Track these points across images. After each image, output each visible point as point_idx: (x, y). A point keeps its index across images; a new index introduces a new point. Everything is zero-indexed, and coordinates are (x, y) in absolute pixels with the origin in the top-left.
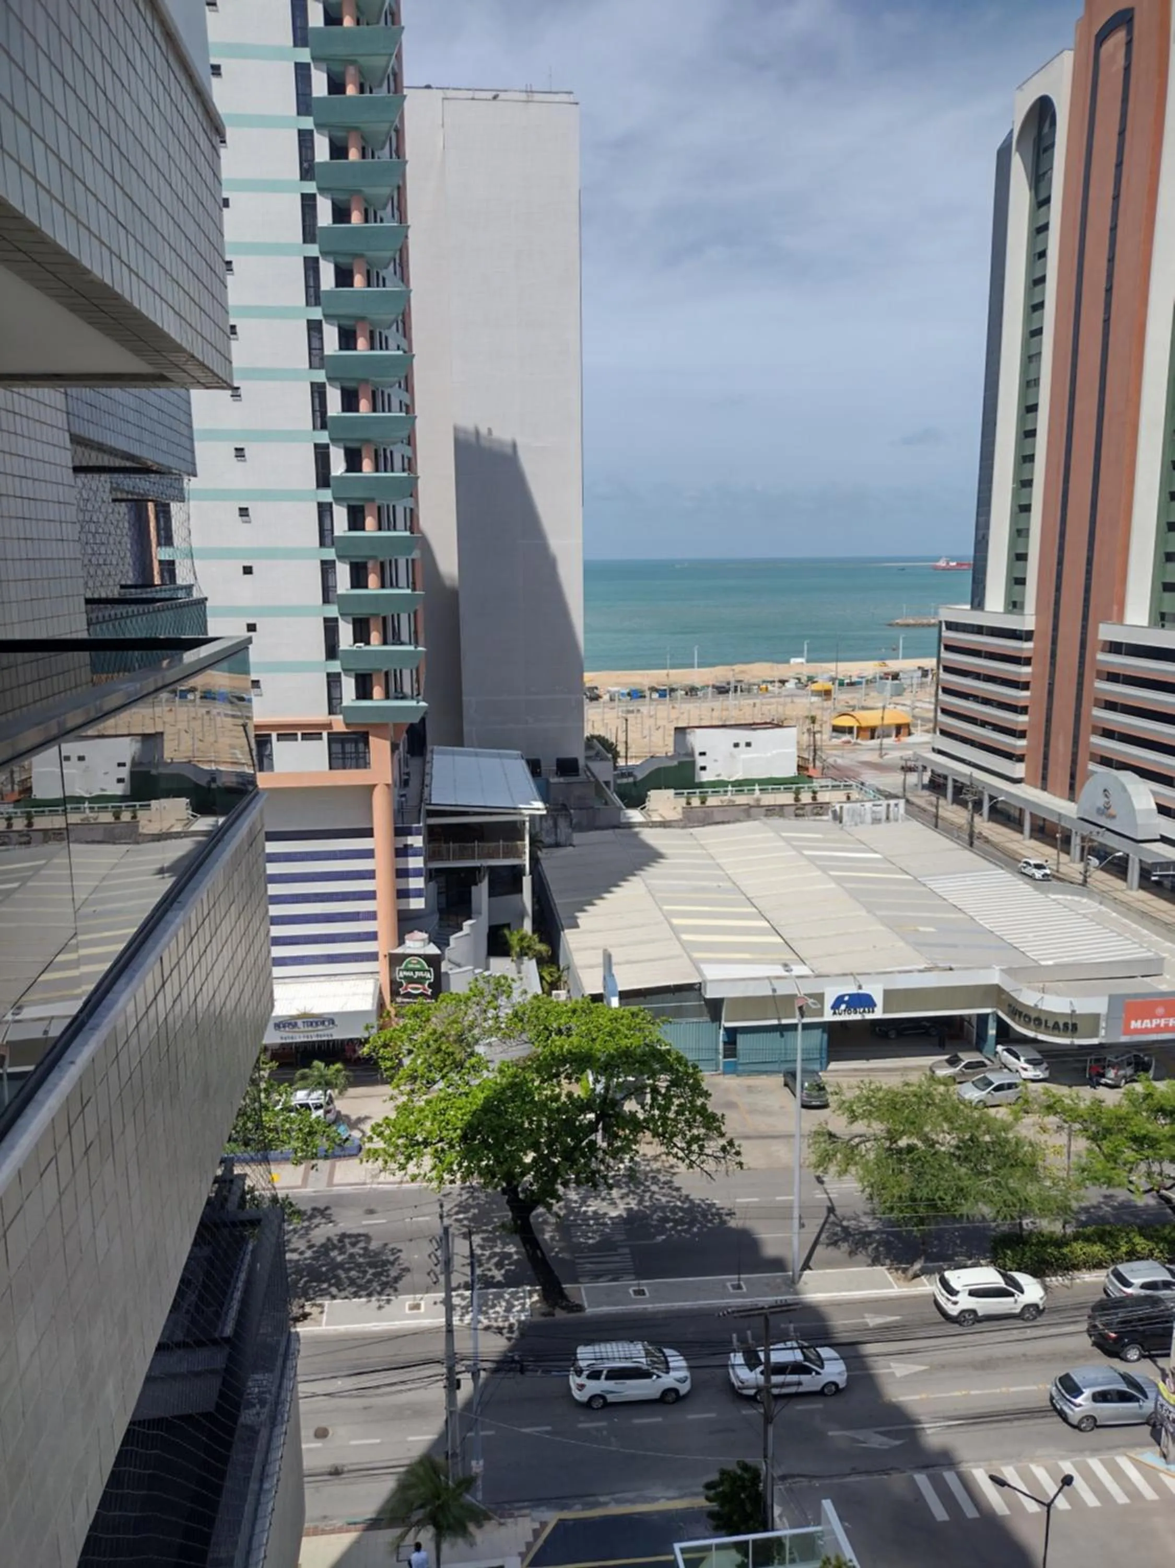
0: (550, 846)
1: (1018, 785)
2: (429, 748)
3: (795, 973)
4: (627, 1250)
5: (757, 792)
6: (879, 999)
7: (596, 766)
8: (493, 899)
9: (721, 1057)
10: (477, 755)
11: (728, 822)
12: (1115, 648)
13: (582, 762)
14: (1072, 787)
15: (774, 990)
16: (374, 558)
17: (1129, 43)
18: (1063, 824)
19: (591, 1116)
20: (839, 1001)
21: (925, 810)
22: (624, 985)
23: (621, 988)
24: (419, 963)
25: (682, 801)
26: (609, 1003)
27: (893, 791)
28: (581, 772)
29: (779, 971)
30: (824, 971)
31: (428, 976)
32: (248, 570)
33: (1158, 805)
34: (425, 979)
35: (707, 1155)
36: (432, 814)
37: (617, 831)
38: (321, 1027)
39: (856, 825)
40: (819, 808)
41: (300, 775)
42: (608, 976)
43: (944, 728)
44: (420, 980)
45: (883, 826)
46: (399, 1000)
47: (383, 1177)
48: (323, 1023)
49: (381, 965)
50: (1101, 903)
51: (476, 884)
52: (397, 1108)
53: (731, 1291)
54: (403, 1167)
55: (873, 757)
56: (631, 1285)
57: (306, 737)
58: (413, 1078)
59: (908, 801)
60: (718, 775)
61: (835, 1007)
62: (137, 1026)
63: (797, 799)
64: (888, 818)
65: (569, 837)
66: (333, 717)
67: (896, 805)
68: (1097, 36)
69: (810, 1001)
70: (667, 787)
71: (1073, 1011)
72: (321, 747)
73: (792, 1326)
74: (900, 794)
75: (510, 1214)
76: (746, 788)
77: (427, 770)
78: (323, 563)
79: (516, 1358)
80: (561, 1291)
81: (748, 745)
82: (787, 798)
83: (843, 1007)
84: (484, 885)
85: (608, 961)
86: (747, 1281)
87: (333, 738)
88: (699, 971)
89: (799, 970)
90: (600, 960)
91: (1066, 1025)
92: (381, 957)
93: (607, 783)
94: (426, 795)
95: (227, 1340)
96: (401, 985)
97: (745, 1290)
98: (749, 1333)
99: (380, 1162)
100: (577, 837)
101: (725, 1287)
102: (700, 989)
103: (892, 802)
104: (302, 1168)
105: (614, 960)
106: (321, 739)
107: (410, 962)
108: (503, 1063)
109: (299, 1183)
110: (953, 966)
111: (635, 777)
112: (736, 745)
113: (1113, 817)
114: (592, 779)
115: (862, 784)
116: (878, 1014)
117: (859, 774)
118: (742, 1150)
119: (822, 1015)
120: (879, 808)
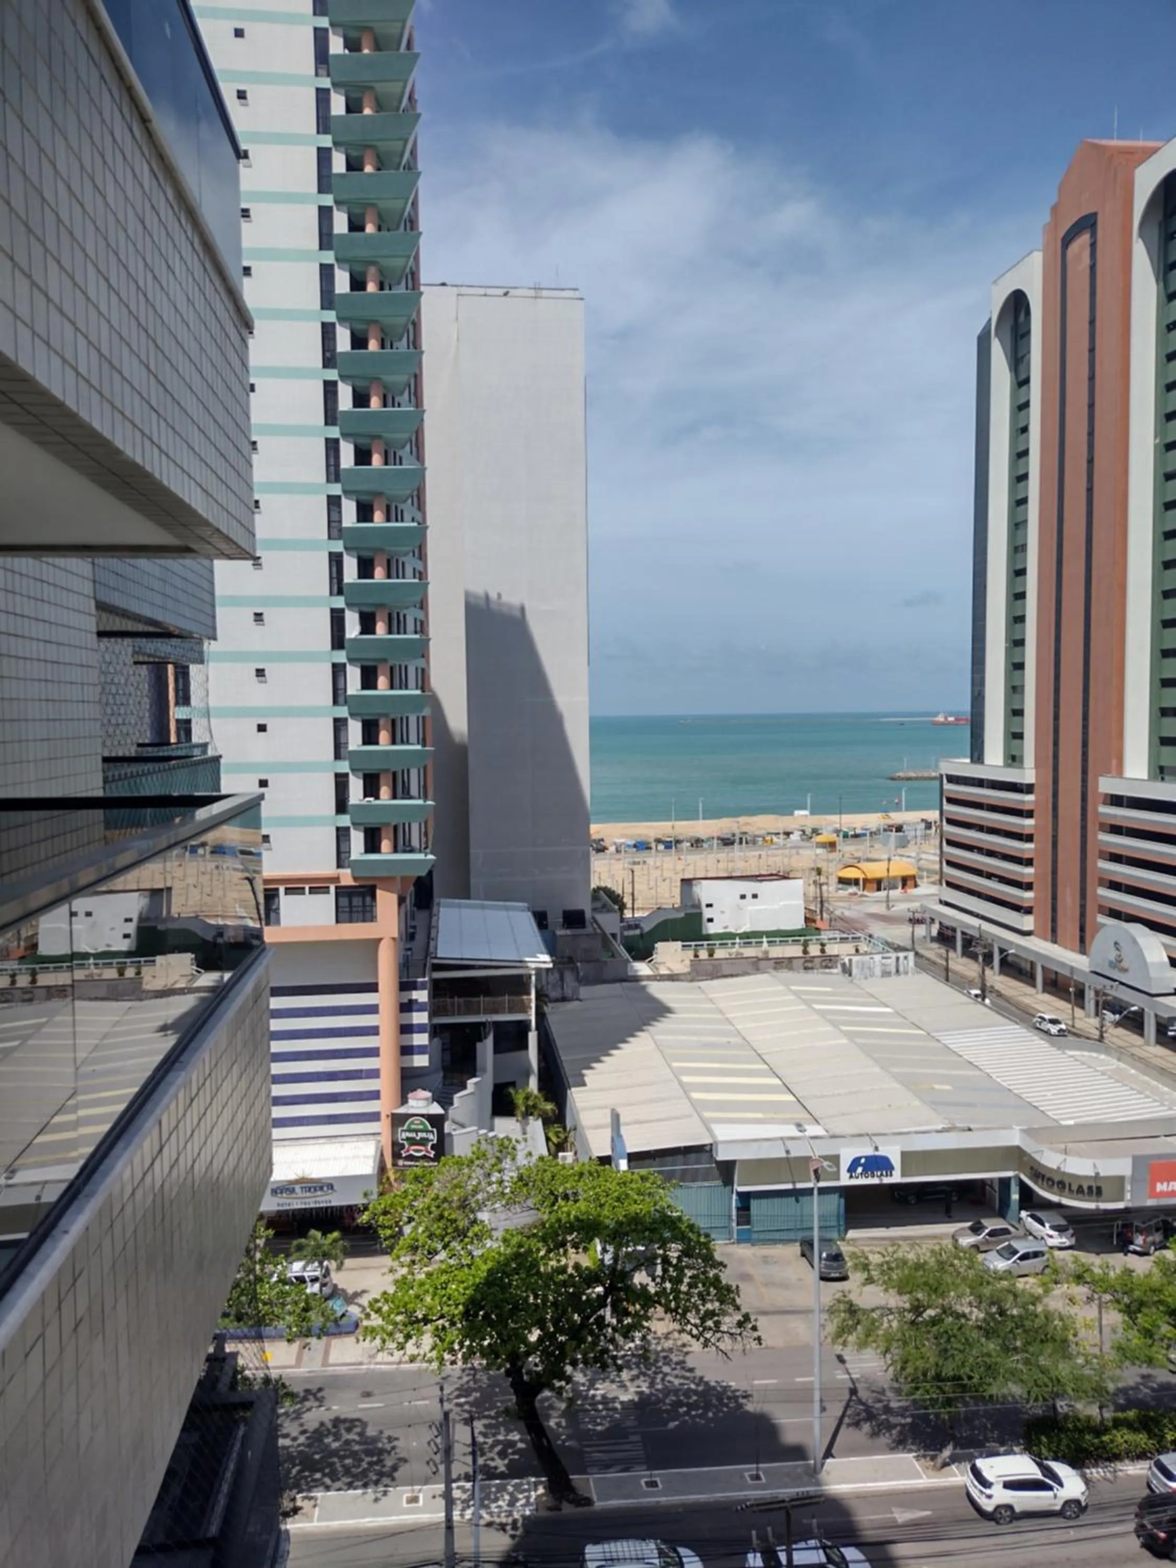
0: (557, 1000)
1: (1027, 938)
2: (436, 900)
3: (807, 1134)
4: (636, 1438)
5: (765, 945)
6: (896, 1161)
7: (601, 918)
8: (498, 1056)
9: (734, 1224)
10: (483, 907)
11: (737, 975)
12: (1116, 801)
13: (588, 915)
14: (1082, 940)
15: (788, 1152)
16: (386, 715)
17: (1093, 245)
18: (1075, 977)
19: (600, 1289)
20: (855, 1163)
21: (934, 963)
22: (634, 1145)
23: (630, 1150)
24: (422, 1123)
25: (690, 954)
26: (617, 1166)
27: (902, 944)
28: (587, 923)
29: (792, 1131)
30: (838, 1131)
31: (431, 1136)
32: (262, 728)
33: (1170, 958)
34: (427, 1140)
35: (723, 1332)
36: (438, 968)
37: (625, 984)
38: (319, 1193)
39: (866, 978)
40: (828, 961)
41: (305, 929)
42: (617, 1137)
43: (950, 880)
44: (423, 1142)
45: (894, 979)
46: (401, 1162)
47: (380, 1357)
48: (321, 1188)
49: (383, 1127)
50: (1119, 1060)
51: (481, 1040)
52: (396, 1282)
53: (750, 1482)
54: (401, 1347)
55: (880, 909)
56: (642, 1475)
57: (313, 891)
58: (414, 1249)
59: (917, 954)
60: (726, 927)
61: (852, 1169)
62: (133, 1194)
63: (805, 952)
64: (897, 971)
65: (576, 991)
66: (341, 871)
67: (906, 958)
68: (1063, 239)
69: (826, 1164)
70: (674, 940)
71: (1097, 1174)
72: (328, 902)
73: (815, 1521)
74: (909, 947)
75: (514, 1398)
76: (754, 940)
77: (433, 924)
78: (336, 721)
79: (521, 1558)
80: (569, 1481)
81: (755, 896)
82: (794, 951)
83: (860, 1170)
84: (489, 1042)
85: (616, 1117)
86: (766, 1471)
87: (341, 892)
88: (709, 1130)
89: (813, 1130)
90: (608, 1120)
91: (1090, 1188)
92: (383, 1116)
93: (614, 935)
94: (431, 949)
95: (212, 1541)
96: (403, 1146)
97: (764, 1480)
98: (769, 1529)
99: (378, 1341)
100: (584, 991)
101: (742, 1477)
102: (711, 1150)
103: (901, 955)
104: (296, 1345)
105: (622, 1120)
106: (328, 892)
107: (412, 1123)
108: (507, 1231)
109: (293, 1362)
110: (972, 1126)
111: (641, 929)
112: (743, 897)
113: (1125, 970)
114: (598, 931)
115: (870, 936)
116: (896, 1178)
117: (867, 927)
118: (758, 1324)
119: (838, 1179)
120: (888, 961)
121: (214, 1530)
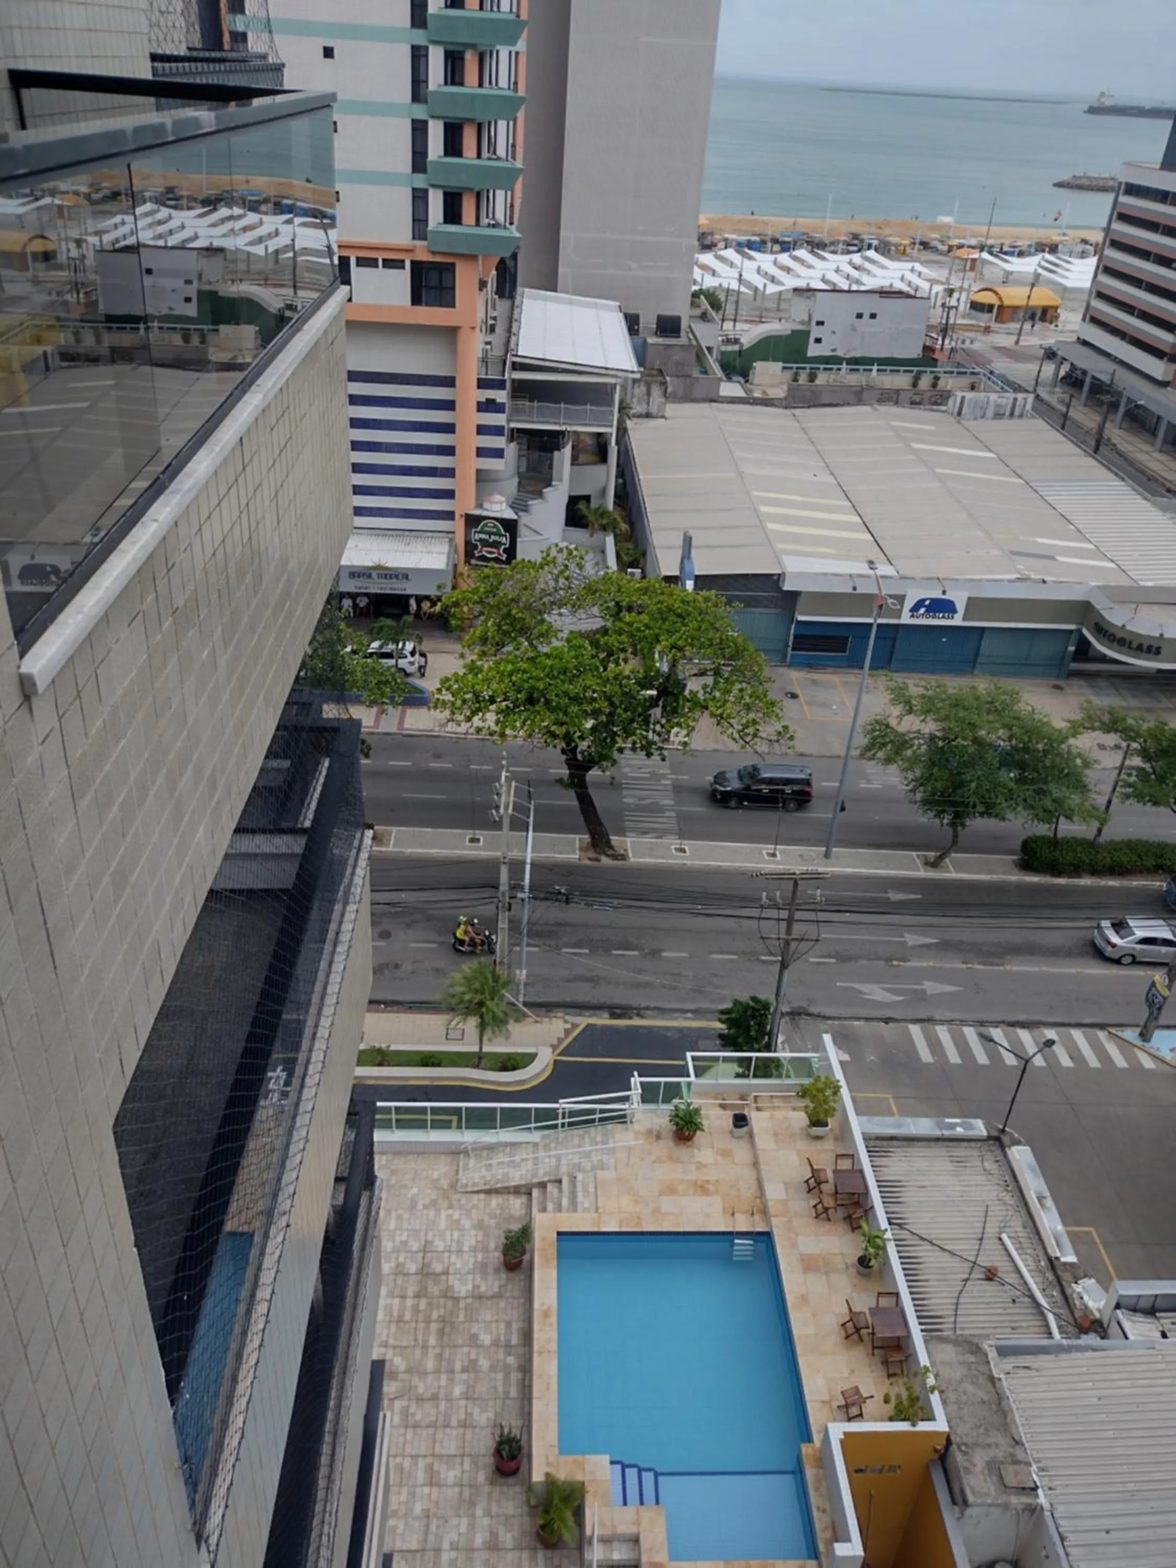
0: (640, 416)
1: (1162, 390)
2: (519, 289)
3: (880, 572)
4: (673, 814)
5: (874, 373)
6: (961, 607)
7: (700, 329)
8: (575, 467)
9: (790, 649)
10: (571, 303)
11: (836, 405)
13: (684, 324)
15: (855, 588)
16: (473, 46)
19: (654, 692)
20: (920, 604)
21: (1053, 408)
22: (703, 565)
23: (698, 572)
24: (495, 526)
25: (789, 375)
26: (684, 585)
27: (1024, 385)
28: (683, 333)
29: (864, 569)
30: (909, 573)
31: (504, 540)
32: (328, 53)
34: (500, 543)
35: (762, 738)
36: (516, 367)
37: (714, 404)
38: (394, 580)
39: (975, 419)
40: (939, 398)
41: (379, 308)
42: (686, 556)
43: (1096, 316)
44: (496, 545)
45: (1005, 423)
46: (473, 562)
47: (451, 727)
48: (397, 577)
49: (459, 525)
51: (559, 450)
52: (465, 666)
53: (766, 857)
54: (469, 719)
55: (1007, 341)
56: (673, 843)
57: (388, 264)
58: (484, 640)
59: (1037, 396)
60: (834, 350)
61: (915, 609)
63: (915, 385)
64: (1012, 414)
65: (662, 407)
66: (418, 243)
67: (1025, 399)
69: (890, 601)
70: (774, 360)
71: (1162, 635)
72: (403, 277)
73: (819, 892)
74: (1031, 389)
75: (567, 772)
76: (861, 368)
77: (516, 316)
78: (415, 49)
79: (563, 891)
80: (608, 841)
81: (873, 316)
82: (901, 381)
83: (922, 610)
84: (567, 451)
85: (688, 542)
86: (782, 852)
87: (417, 267)
88: (780, 563)
89: (884, 569)
90: (680, 542)
91: (1150, 647)
92: (457, 516)
93: (709, 349)
94: (512, 345)
95: (304, 831)
96: (476, 547)
97: (779, 858)
98: (778, 893)
99: (447, 713)
100: (671, 409)
101: (761, 853)
102: (779, 579)
103: (1020, 396)
104: (374, 710)
105: (694, 543)
106: (403, 268)
107: (486, 525)
108: (572, 632)
109: (372, 724)
110: (1046, 579)
111: (742, 345)
112: (860, 316)
114: (694, 342)
115: (991, 373)
116: (957, 621)
117: (990, 362)
118: (796, 735)
119: (899, 617)
120: (1005, 401)
121: (307, 824)
